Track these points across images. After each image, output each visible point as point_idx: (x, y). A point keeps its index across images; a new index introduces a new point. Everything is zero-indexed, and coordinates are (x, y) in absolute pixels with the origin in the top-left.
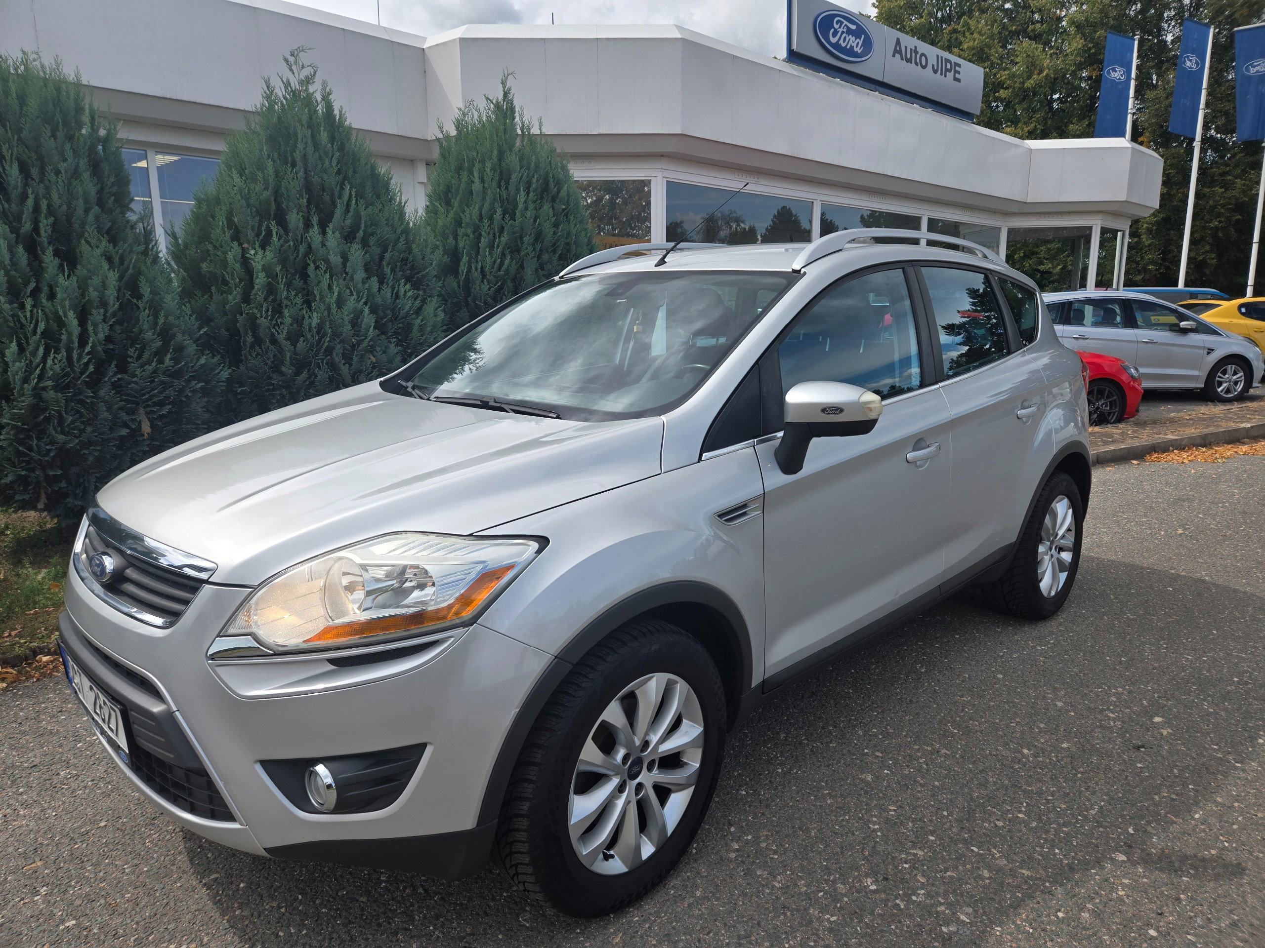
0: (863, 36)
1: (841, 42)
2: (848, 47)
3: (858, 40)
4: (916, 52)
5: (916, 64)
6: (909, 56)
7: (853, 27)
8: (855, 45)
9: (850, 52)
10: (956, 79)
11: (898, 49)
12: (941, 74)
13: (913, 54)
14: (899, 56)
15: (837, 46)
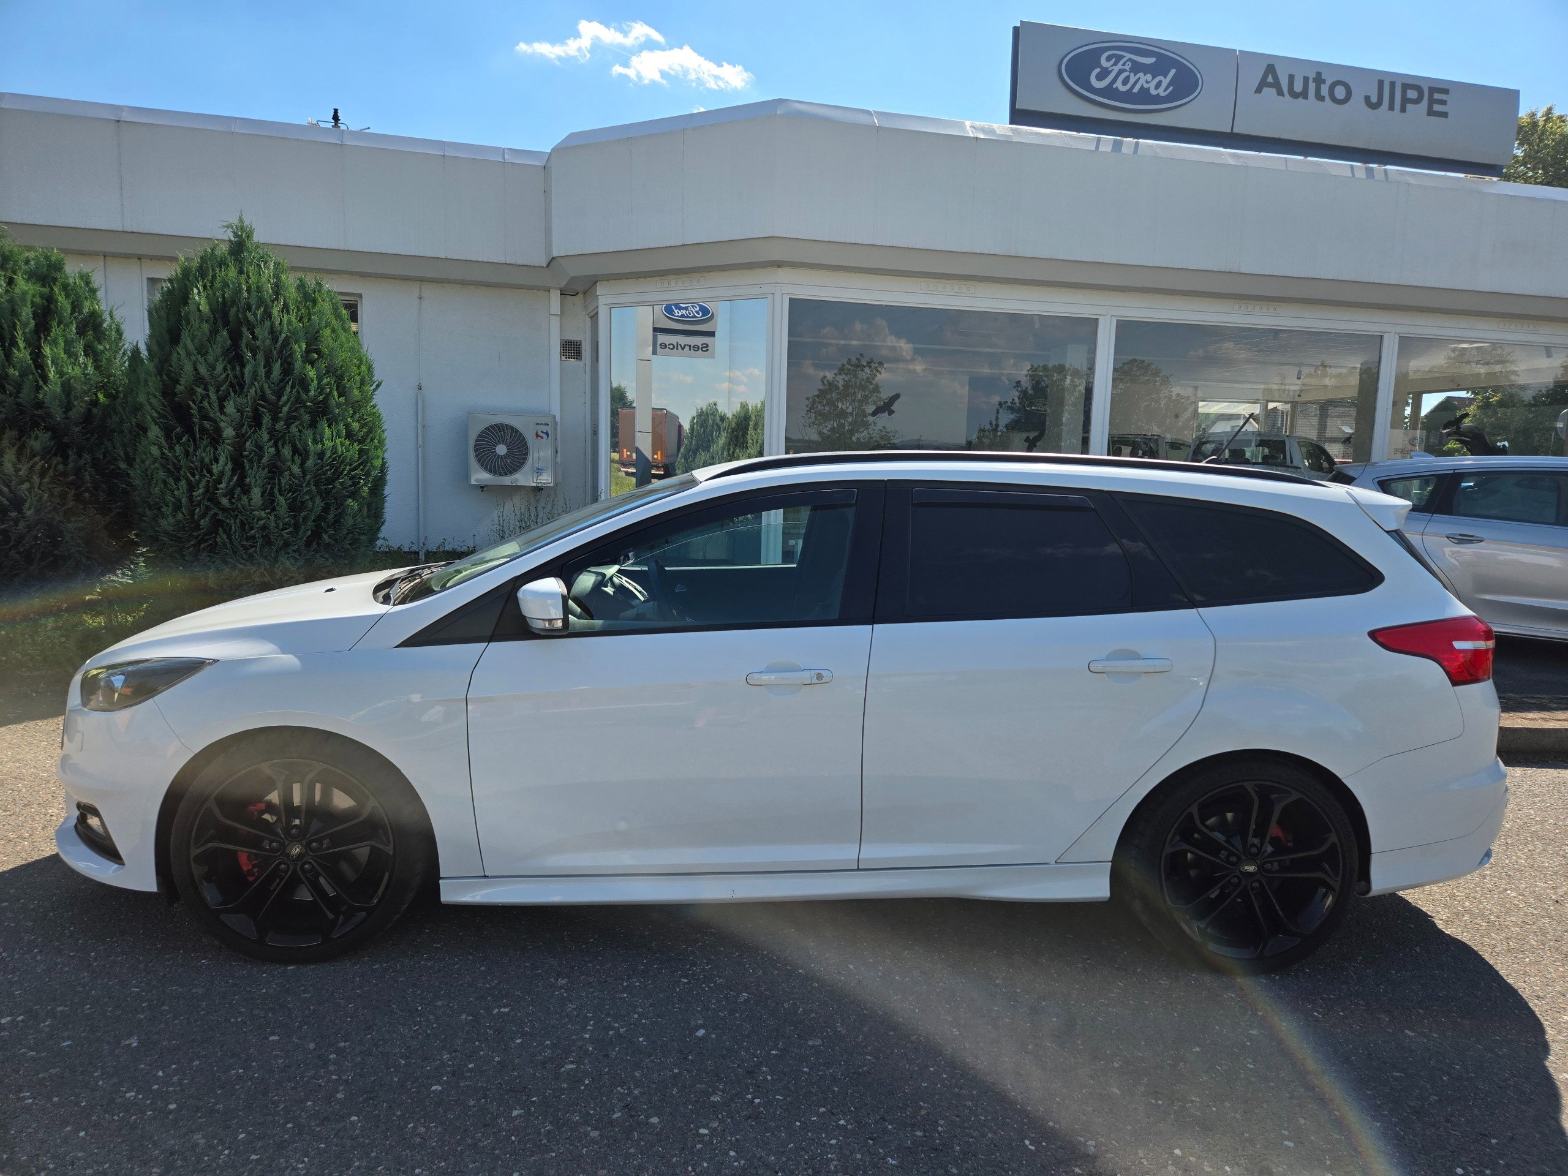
0: (1173, 72)
1: (1118, 84)
2: (1136, 90)
3: (1160, 78)
4: (1319, 80)
5: (1320, 97)
6: (1298, 87)
7: (1150, 60)
8: (1152, 86)
9: (1144, 96)
10: (1431, 113)
11: (1270, 79)
12: (1391, 108)
13: (1312, 87)
14: (1274, 91)
15: (1110, 92)
